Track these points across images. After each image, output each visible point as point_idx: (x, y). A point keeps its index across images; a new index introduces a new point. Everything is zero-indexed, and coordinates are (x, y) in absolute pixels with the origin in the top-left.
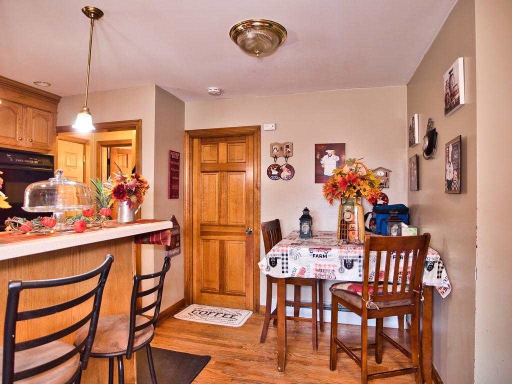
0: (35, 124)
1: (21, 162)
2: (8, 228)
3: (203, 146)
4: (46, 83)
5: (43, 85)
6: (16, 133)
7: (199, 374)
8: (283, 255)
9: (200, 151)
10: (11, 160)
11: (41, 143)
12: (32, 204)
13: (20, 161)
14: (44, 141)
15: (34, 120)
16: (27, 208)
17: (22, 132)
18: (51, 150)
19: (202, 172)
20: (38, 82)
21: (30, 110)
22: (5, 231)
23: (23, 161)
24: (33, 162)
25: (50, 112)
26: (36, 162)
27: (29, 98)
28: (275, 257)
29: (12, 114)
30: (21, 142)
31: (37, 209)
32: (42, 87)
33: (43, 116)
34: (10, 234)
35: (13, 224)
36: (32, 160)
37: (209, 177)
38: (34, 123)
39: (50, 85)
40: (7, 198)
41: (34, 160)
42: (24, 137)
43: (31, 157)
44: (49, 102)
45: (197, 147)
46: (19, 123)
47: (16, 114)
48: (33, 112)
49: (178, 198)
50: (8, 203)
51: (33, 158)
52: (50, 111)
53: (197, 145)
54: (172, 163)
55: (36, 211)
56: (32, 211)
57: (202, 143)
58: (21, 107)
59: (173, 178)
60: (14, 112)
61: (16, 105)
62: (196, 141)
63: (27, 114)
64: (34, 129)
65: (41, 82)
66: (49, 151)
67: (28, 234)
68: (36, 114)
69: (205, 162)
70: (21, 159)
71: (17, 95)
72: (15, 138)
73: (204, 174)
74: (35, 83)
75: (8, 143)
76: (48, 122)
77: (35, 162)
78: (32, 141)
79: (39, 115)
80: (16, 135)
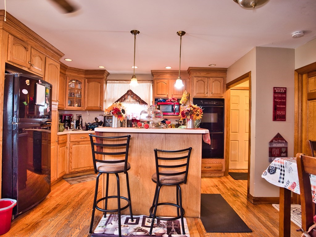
0: (214, 85)
1: (207, 104)
3: (309, 79)
7: (232, 232)
8: (281, 166)
9: (308, 83)
10: (202, 103)
11: (217, 93)
14: (219, 92)
17: (207, 90)
19: (309, 100)
20: (211, 65)
26: (215, 103)
27: (211, 73)
28: (275, 166)
29: (203, 82)
30: (207, 94)
32: (213, 66)
33: (218, 80)
37: (314, 104)
38: (213, 84)
39: (216, 65)
41: (211, 102)
42: (208, 92)
44: (222, 72)
45: (305, 81)
46: (206, 86)
47: (204, 82)
48: (213, 79)
49: (285, 121)
52: (222, 77)
53: (305, 79)
54: (276, 95)
57: (309, 77)
58: (207, 78)
59: (278, 106)
60: (203, 81)
61: (205, 78)
62: (304, 76)
63: (210, 81)
64: (213, 87)
66: (222, 97)
69: (311, 92)
70: (207, 102)
71: (205, 73)
72: (204, 93)
73: (311, 101)
74: (209, 65)
75: (201, 96)
76: (220, 83)
78: (212, 93)
79: (216, 80)
80: (204, 91)
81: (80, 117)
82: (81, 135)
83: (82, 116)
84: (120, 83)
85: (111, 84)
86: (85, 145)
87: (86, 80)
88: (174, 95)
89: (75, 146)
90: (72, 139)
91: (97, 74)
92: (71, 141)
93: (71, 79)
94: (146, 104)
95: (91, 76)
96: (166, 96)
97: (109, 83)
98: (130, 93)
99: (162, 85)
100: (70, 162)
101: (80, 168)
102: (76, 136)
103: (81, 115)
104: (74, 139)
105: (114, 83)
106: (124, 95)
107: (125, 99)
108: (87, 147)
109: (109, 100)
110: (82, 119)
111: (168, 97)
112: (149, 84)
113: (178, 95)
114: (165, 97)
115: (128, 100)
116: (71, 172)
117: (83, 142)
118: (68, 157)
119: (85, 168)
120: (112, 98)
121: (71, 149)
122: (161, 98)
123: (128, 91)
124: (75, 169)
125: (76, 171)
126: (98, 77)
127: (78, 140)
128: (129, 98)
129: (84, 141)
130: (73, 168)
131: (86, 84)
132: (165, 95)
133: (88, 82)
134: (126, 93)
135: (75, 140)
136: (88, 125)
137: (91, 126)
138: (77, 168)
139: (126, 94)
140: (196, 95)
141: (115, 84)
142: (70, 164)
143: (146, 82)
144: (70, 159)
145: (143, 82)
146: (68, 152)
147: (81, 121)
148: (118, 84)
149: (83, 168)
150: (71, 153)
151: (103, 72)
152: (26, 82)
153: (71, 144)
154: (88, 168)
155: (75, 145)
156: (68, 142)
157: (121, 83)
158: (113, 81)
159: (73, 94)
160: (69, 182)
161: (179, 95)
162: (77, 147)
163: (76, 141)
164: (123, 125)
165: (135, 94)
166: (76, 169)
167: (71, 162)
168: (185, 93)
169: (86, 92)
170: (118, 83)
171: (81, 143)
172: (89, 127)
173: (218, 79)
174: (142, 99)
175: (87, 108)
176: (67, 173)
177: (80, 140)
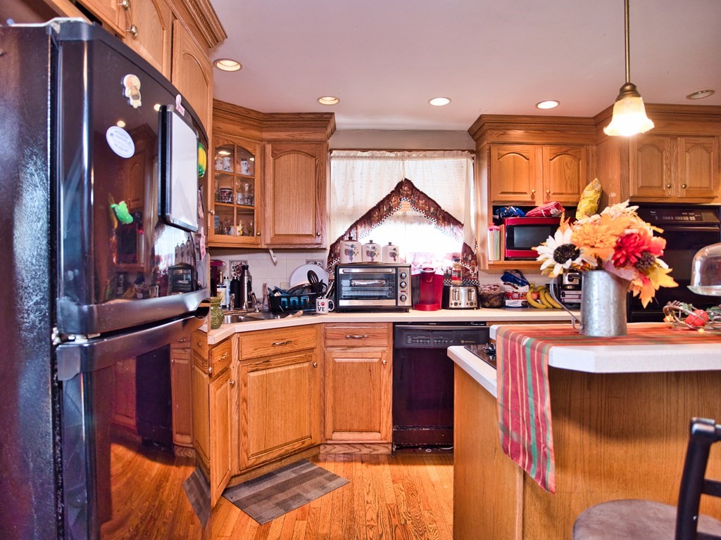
0: (690, 160)
1: (671, 220)
2: (668, 318)
4: (707, 91)
5: (701, 96)
6: (662, 179)
10: (657, 218)
11: (701, 187)
12: (706, 282)
13: (669, 218)
14: (705, 184)
15: (687, 154)
16: (696, 287)
17: (670, 176)
18: (717, 197)
20: (694, 94)
21: (681, 141)
22: (664, 321)
23: (672, 218)
24: (687, 218)
25: (713, 137)
26: (693, 218)
27: (681, 122)
29: (656, 152)
30: (669, 191)
31: (716, 290)
33: (702, 146)
34: (670, 328)
35: (674, 312)
36: (686, 216)
38: (687, 159)
40: (671, 270)
41: (689, 216)
42: (673, 183)
43: (684, 212)
44: (711, 121)
46: (667, 164)
47: (662, 152)
48: (686, 143)
50: (672, 279)
51: (688, 212)
52: (714, 134)
55: (714, 293)
56: (705, 294)
58: (669, 139)
60: (658, 149)
61: (662, 138)
63: (677, 147)
64: (688, 169)
65: (697, 93)
66: (713, 198)
67: (701, 331)
68: (690, 145)
70: (670, 216)
71: (662, 124)
72: (662, 186)
75: (651, 195)
76: (709, 153)
77: (691, 218)
78: (685, 187)
79: (696, 145)
80: (662, 182)
81: (243, 269)
82: (273, 335)
83: (249, 264)
84: (372, 157)
85: (343, 163)
86: (286, 368)
87: (269, 147)
88: (554, 194)
89: (256, 374)
90: (248, 352)
91: (303, 126)
92: (244, 357)
93: (221, 141)
94: (456, 223)
95: (282, 135)
96: (527, 198)
97: (338, 157)
98: (405, 189)
99: (514, 162)
100: (242, 432)
101: (273, 448)
102: (260, 340)
103: (245, 262)
104: (251, 350)
105: (355, 157)
106: (388, 197)
107: (390, 209)
108: (292, 375)
109: (342, 214)
110: (250, 277)
111: (534, 202)
112: (464, 160)
113: (566, 194)
114: (525, 202)
115: (399, 213)
116: (247, 468)
117: (282, 359)
118: (235, 417)
119: (287, 448)
120: (350, 206)
121: (245, 385)
122: (513, 204)
123: (400, 185)
124: (257, 454)
125: (261, 460)
126: (307, 137)
127: (266, 353)
128: (405, 206)
129: (282, 354)
130: (252, 452)
131: (267, 161)
132: (525, 193)
133: (274, 155)
134: (393, 189)
135: (255, 355)
136: (277, 294)
137: (288, 298)
138: (265, 451)
139: (392, 192)
140: (636, 194)
141: (359, 163)
142: (243, 439)
143: (454, 156)
144: (243, 421)
145: (444, 156)
146: (235, 400)
147: (249, 284)
148: (367, 162)
149: (282, 446)
150: (245, 400)
151: (323, 120)
152: (124, 87)
153: (243, 371)
154: (297, 446)
155: (257, 370)
156: (235, 363)
157: (377, 157)
158: (352, 153)
159: (230, 193)
160: (245, 510)
161: (569, 194)
162: (263, 376)
163: (258, 358)
164: (399, 292)
165: (422, 193)
166: (261, 453)
167: (246, 434)
168: (593, 188)
169: (269, 185)
170: (369, 157)
171: (274, 361)
172: (284, 302)
173: (702, 140)
174: (443, 208)
175: (272, 239)
176: (236, 472)
177: (271, 351)
